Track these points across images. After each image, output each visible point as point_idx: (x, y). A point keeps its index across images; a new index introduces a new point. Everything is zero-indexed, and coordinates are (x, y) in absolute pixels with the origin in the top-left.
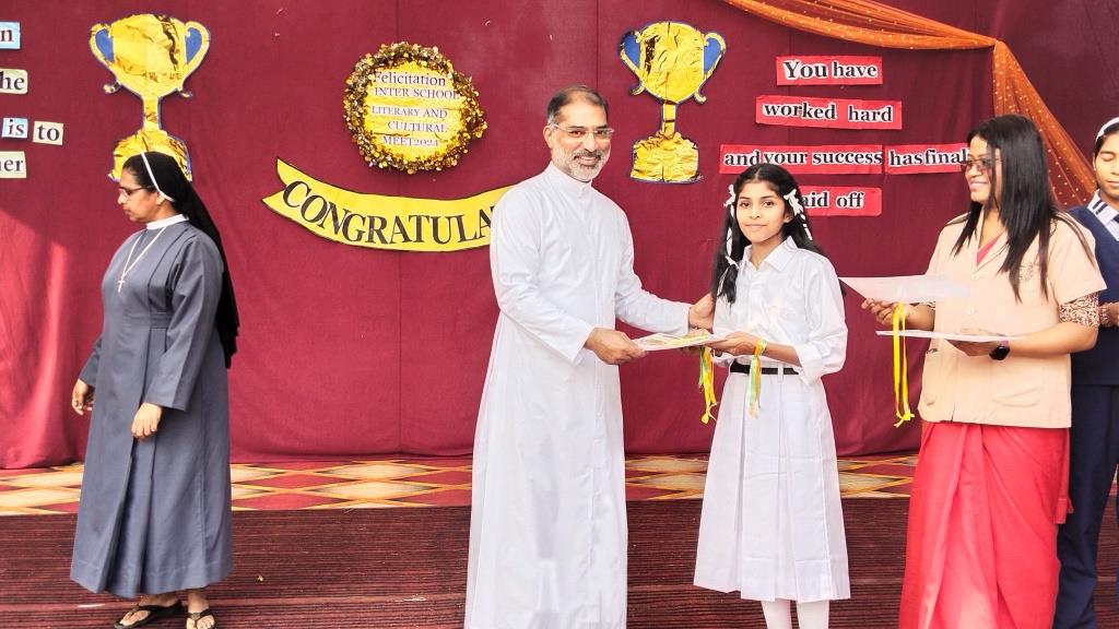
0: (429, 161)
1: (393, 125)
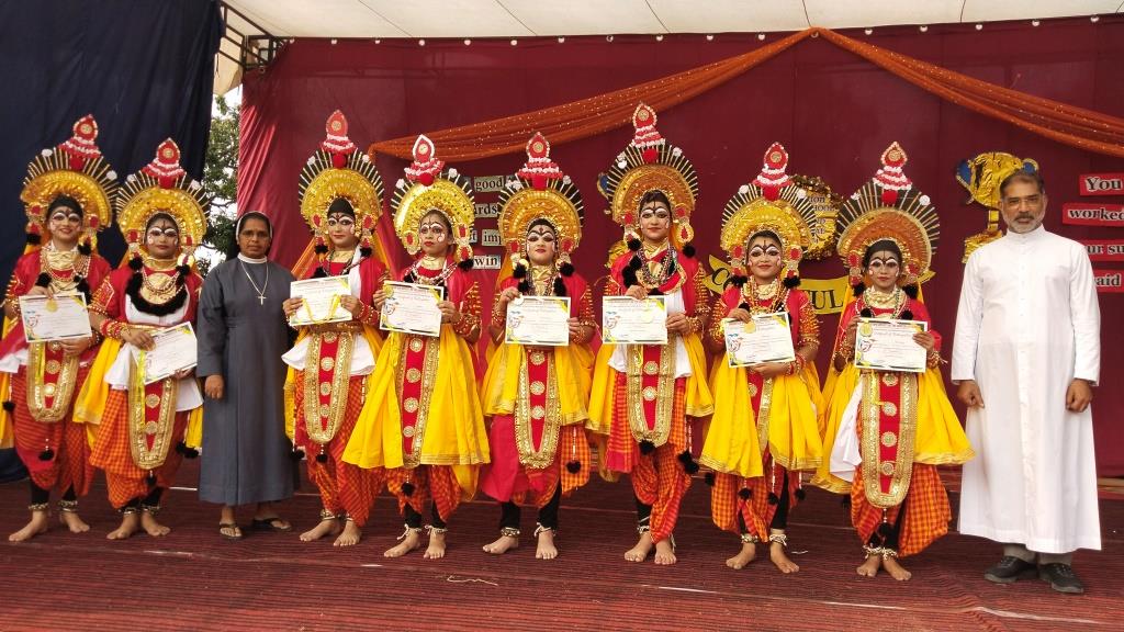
0: (812, 253)
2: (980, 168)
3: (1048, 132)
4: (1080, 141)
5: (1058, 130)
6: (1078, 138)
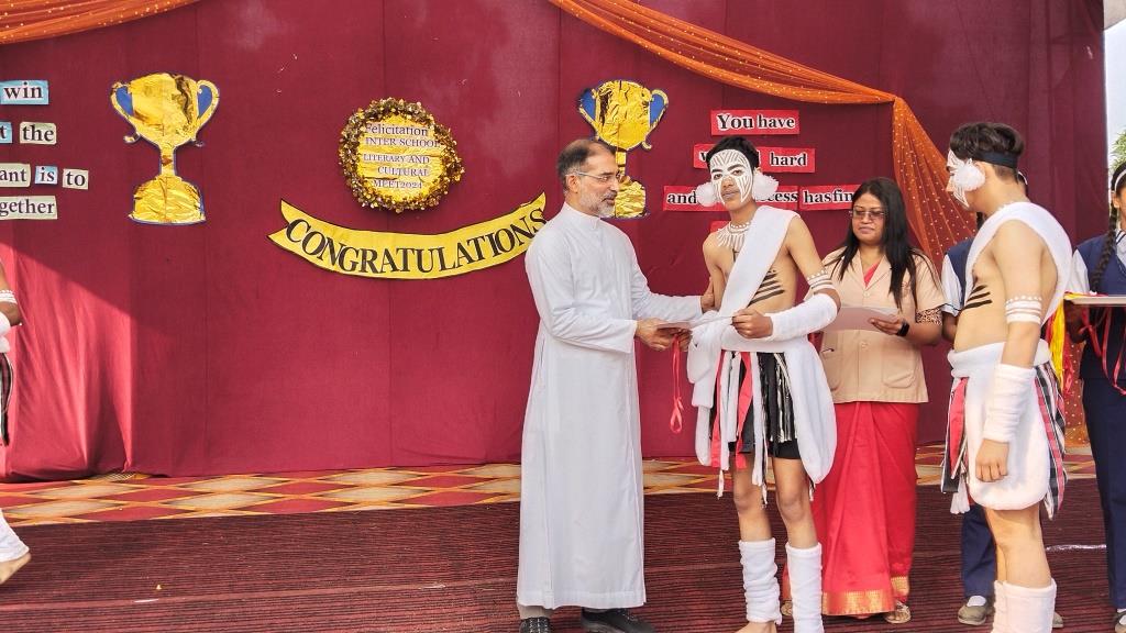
0: (415, 202)
1: (382, 170)
2: (605, 100)
3: (679, 58)
4: (711, 71)
5: (690, 56)
6: (709, 67)
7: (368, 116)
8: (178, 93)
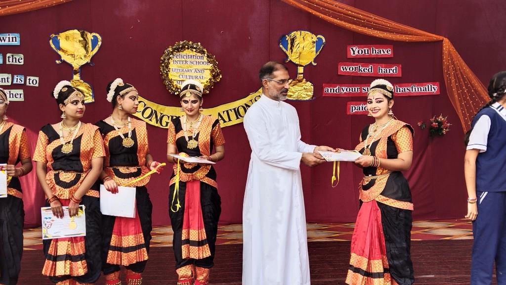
1: (180, 76)
2: (293, 41)
3: (330, 19)
4: (348, 25)
5: (336, 18)
6: (346, 23)
7: (174, 50)
8: (82, 39)
